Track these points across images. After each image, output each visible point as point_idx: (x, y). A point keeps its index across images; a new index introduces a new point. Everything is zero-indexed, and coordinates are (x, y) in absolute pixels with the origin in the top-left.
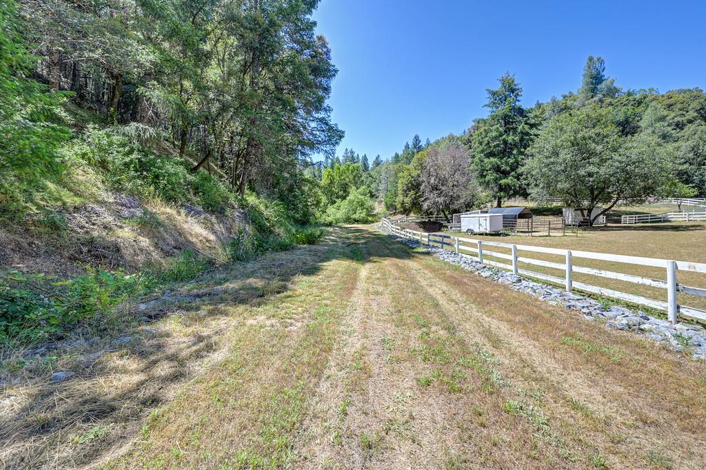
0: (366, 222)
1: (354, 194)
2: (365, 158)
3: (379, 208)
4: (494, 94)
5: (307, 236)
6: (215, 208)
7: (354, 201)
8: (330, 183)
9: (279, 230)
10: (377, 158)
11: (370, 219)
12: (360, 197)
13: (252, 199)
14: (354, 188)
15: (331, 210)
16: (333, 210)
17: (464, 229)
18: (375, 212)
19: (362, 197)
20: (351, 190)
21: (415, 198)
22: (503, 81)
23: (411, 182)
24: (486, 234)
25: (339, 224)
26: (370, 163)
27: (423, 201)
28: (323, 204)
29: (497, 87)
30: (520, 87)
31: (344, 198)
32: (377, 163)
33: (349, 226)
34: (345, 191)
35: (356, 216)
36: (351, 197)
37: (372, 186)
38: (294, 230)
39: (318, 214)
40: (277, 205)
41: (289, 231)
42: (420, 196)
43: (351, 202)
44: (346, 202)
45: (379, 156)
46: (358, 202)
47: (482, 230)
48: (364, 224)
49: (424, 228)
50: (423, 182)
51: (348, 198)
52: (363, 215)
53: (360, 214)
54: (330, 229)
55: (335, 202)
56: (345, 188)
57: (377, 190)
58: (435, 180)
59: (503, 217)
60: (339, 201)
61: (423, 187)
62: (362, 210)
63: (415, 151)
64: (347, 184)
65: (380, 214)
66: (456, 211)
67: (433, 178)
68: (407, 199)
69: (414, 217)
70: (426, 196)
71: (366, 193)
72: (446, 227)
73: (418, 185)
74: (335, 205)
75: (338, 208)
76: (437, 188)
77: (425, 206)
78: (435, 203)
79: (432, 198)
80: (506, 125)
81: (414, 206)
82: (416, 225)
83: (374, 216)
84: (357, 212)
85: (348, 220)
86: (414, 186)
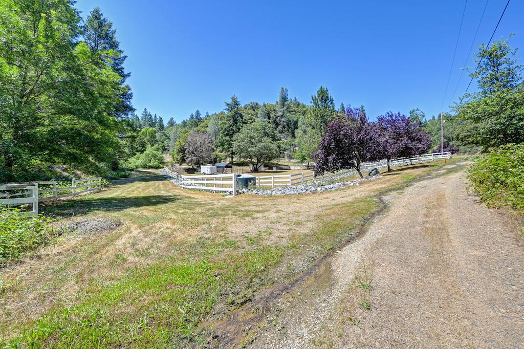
0: (157, 168)
1: (149, 150)
2: (161, 120)
3: (168, 158)
4: (228, 105)
7: (149, 154)
10: (171, 120)
11: (161, 165)
14: (149, 146)
15: (132, 159)
16: (134, 159)
18: (165, 161)
19: (155, 152)
20: (147, 147)
22: (232, 99)
23: (180, 148)
25: (138, 169)
26: (165, 123)
28: (126, 155)
29: (230, 101)
30: (240, 103)
31: (142, 152)
32: (172, 123)
33: (147, 170)
34: (143, 147)
35: (151, 164)
36: (147, 152)
37: (165, 142)
42: (184, 156)
43: (147, 155)
44: (143, 155)
45: (172, 118)
46: (152, 155)
47: (208, 173)
48: (156, 169)
49: (188, 172)
51: (145, 152)
52: (156, 163)
53: (154, 163)
54: (133, 172)
55: (135, 154)
56: (143, 145)
57: (168, 146)
59: (217, 167)
60: (138, 154)
61: (186, 152)
62: (155, 160)
63: (196, 121)
64: (144, 142)
65: (168, 163)
66: (202, 164)
67: (191, 148)
68: (179, 157)
69: (185, 166)
70: (187, 156)
71: (158, 149)
72: (198, 171)
73: (184, 150)
74: (136, 156)
75: (138, 158)
76: (193, 153)
77: (188, 161)
78: (192, 160)
79: (190, 158)
80: (234, 121)
81: (183, 161)
82: (184, 169)
83: (163, 163)
84: (152, 161)
85: (145, 166)
86: (182, 150)
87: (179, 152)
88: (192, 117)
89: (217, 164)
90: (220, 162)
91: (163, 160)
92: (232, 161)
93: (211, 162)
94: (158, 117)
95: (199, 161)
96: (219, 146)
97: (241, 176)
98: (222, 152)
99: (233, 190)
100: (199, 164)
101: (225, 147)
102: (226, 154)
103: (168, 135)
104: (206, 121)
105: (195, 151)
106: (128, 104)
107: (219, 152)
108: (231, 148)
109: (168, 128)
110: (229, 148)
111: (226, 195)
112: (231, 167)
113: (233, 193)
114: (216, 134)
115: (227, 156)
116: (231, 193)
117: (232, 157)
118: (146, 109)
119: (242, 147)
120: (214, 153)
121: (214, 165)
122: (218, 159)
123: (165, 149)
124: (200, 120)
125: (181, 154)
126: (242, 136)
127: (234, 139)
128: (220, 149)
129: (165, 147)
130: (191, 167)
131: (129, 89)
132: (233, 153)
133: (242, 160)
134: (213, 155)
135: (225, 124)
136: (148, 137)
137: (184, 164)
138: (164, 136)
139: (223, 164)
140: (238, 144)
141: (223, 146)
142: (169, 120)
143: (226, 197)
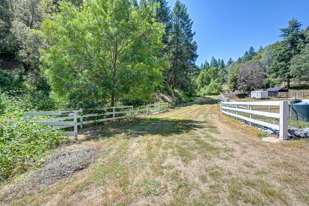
1: (213, 83)
2: (223, 62)
3: (225, 87)
5: (190, 100)
6: (169, 94)
7: (212, 86)
8: (202, 78)
9: (183, 99)
10: (230, 60)
11: (220, 93)
12: (215, 84)
13: (176, 91)
14: (213, 80)
15: (202, 90)
16: (203, 90)
17: (252, 97)
18: (223, 90)
19: (216, 84)
20: (211, 81)
21: (235, 85)
22: (290, 23)
23: (233, 79)
24: (260, 99)
26: (226, 63)
27: (238, 86)
28: (199, 87)
29: (287, 26)
31: (208, 84)
32: (230, 62)
34: (209, 81)
35: (213, 92)
36: (211, 84)
37: (225, 76)
38: (187, 99)
39: (196, 91)
40: (182, 92)
41: (186, 99)
42: (236, 84)
43: (211, 86)
44: (209, 86)
45: (231, 59)
46: (214, 86)
47: (258, 97)
49: (239, 97)
50: (238, 78)
51: (210, 84)
52: (216, 91)
55: (203, 86)
56: (209, 80)
57: (227, 78)
58: (243, 78)
59: (269, 92)
60: (205, 86)
61: (238, 80)
62: (216, 89)
63: (250, 55)
64: (210, 78)
65: (225, 90)
66: (253, 90)
67: (242, 77)
68: (232, 85)
69: (237, 92)
70: (239, 84)
71: (219, 81)
72: (248, 96)
73: (236, 80)
74: (204, 88)
75: (205, 89)
76: (244, 81)
77: (239, 88)
78: (243, 87)
79: (242, 85)
80: (292, 44)
81: (235, 88)
82: (236, 95)
83: (222, 91)
84: (214, 90)
85: (210, 94)
86: (235, 80)
87: (232, 81)
88: (246, 53)
89: (270, 89)
90: (273, 87)
91: (221, 89)
92: (289, 85)
93: (263, 88)
94: (221, 60)
95: (249, 88)
96: (273, 72)
97: (300, 101)
98: (276, 77)
99: (279, 128)
100: (249, 90)
101: (280, 72)
102: (281, 79)
103: (227, 71)
104: (259, 53)
105: (246, 79)
106: (195, 52)
107: (273, 78)
108: (287, 72)
109: (227, 66)
110: (284, 72)
111: (265, 135)
112: (287, 91)
113: (281, 134)
114: (269, 62)
115: (281, 81)
116: (276, 133)
117: (289, 82)
118: (213, 57)
119: (303, 69)
120: (267, 79)
121: (266, 90)
122: (271, 84)
123: (224, 81)
124: (254, 54)
125: (234, 83)
126: (303, 57)
127: (291, 62)
128: (274, 74)
129: (224, 79)
130: (243, 93)
131: (196, 43)
132: (289, 77)
133: (303, 83)
134: (265, 81)
135: (280, 50)
136: (212, 74)
137: (236, 91)
138: (224, 72)
139: (276, 88)
140: (298, 66)
141: (277, 71)
142: (228, 60)
143: (264, 139)
